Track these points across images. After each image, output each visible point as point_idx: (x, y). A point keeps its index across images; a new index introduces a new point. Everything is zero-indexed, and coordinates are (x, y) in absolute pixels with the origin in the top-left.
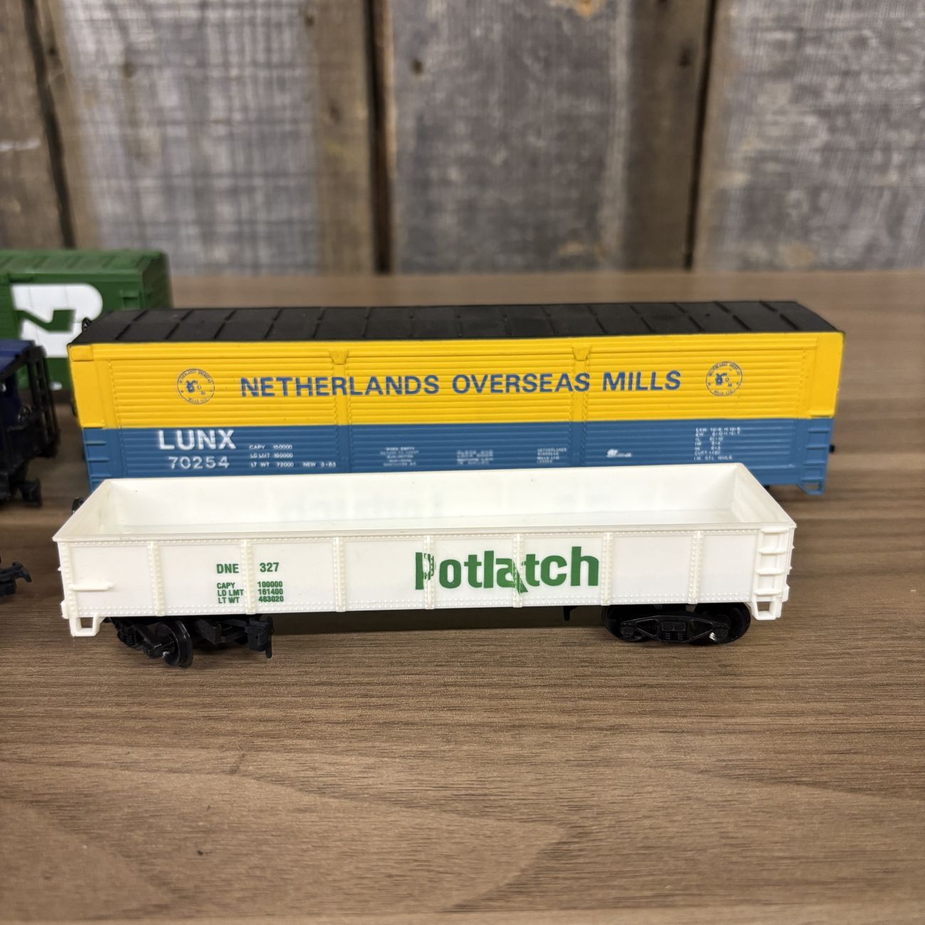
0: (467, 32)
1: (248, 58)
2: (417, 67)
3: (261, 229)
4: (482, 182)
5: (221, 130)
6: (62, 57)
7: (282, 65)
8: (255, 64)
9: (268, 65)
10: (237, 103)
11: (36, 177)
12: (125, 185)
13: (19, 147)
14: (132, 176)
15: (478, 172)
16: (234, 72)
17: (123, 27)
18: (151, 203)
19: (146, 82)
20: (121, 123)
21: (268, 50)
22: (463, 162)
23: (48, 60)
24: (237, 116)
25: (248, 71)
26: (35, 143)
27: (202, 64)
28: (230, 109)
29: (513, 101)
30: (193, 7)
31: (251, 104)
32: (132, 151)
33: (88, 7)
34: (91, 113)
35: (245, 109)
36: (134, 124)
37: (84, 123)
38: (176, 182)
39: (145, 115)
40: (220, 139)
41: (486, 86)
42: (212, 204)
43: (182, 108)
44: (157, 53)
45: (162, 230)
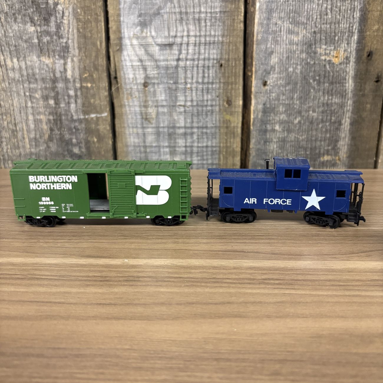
0: (287, 70)
1: (194, 81)
2: (265, 84)
3: (195, 149)
4: (289, 131)
5: (182, 109)
6: (119, 80)
7: (208, 83)
8: (197, 82)
9: (203, 83)
10: (189, 98)
11: (105, 128)
12: (140, 131)
13: (98, 116)
14: (143, 128)
15: (288, 127)
16: (189, 86)
17: (145, 69)
18: (150, 139)
19: (152, 90)
20: (140, 106)
21: (204, 77)
22: (281, 122)
23: (113, 81)
24: (189, 104)
25: (194, 85)
26: (106, 114)
27: (176, 83)
28: (186, 101)
29: (304, 98)
30: (173, 60)
31: (195, 98)
32: (144, 117)
33: (131, 61)
34: (128, 102)
35: (192, 101)
36: (146, 107)
37: (125, 106)
38: (161, 130)
39: (150, 103)
40: (181, 113)
41: (293, 91)
42: (175, 139)
43: (166, 100)
44: (157, 78)
45: (153, 149)
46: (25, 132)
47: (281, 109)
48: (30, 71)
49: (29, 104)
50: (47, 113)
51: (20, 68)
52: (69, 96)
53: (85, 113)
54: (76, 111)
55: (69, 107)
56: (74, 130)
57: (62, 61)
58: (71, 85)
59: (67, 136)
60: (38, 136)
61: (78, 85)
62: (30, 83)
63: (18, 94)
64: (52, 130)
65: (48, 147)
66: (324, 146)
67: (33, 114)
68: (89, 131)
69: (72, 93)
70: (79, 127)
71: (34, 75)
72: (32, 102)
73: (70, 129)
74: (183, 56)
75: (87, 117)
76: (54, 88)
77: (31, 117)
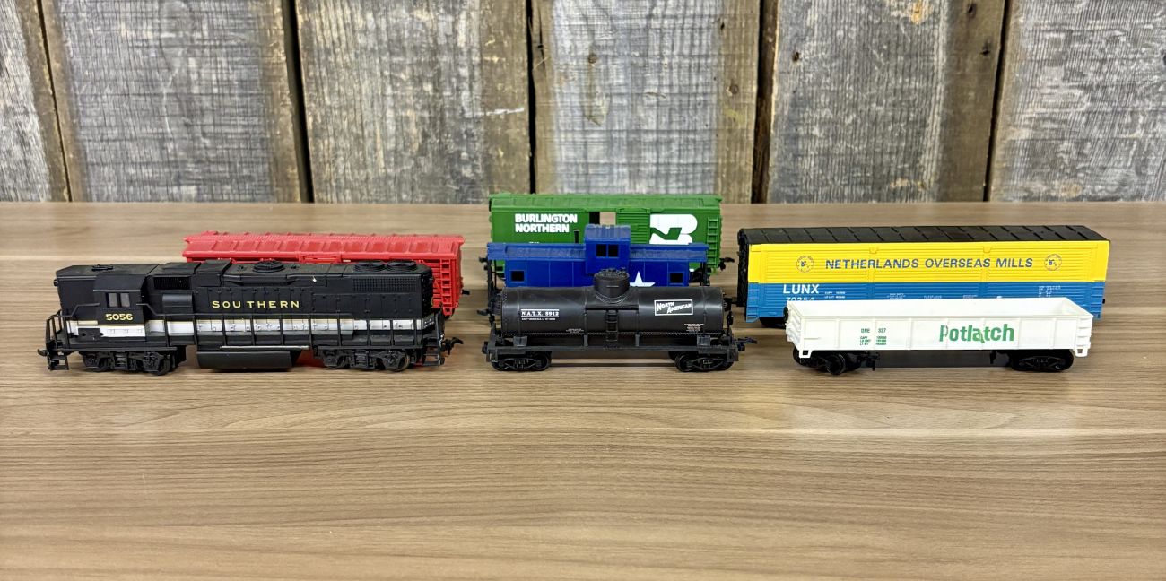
0: (833, 33)
1: (675, 52)
2: (796, 58)
3: (674, 169)
4: (836, 137)
5: (653, 100)
6: (545, 51)
7: (699, 56)
8: (681, 55)
9: (691, 56)
10: (666, 82)
11: (519, 133)
12: (579, 137)
13: (509, 111)
14: (584, 132)
15: (834, 130)
16: (666, 61)
17: (592, 32)
18: (596, 151)
19: (602, 67)
20: (581, 95)
21: (692, 45)
22: (823, 123)
23: (536, 53)
24: (665, 90)
25: (676, 60)
26: (522, 109)
27: (644, 56)
28: (660, 86)
29: (862, 80)
30: (641, 18)
31: (676, 82)
32: (587, 113)
33: (569, 18)
34: (560, 88)
35: (671, 86)
36: (591, 96)
37: (555, 94)
38: (615, 135)
39: (598, 89)
40: (651, 106)
41: (843, 69)
42: (640, 151)
43: (626, 85)
44: (612, 48)
45: (600, 170)
46: (379, 140)
47: (823, 99)
48: (394, 35)
49: (389, 91)
50: (419, 107)
51: (378, 29)
52: (459, 77)
53: (486, 106)
54: (471, 105)
55: (459, 96)
56: (465, 137)
57: (450, 19)
58: (463, 59)
59: (452, 148)
60: (401, 146)
61: (476, 59)
62: (392, 54)
63: (371, 74)
64: (425, 136)
65: (418, 165)
66: (897, 163)
67: (394, 108)
68: (490, 138)
69: (464, 72)
70: (474, 131)
71: (400, 40)
72: (394, 88)
73: (458, 135)
74: (658, 11)
75: (488, 114)
76: (432, 64)
77: (390, 114)
